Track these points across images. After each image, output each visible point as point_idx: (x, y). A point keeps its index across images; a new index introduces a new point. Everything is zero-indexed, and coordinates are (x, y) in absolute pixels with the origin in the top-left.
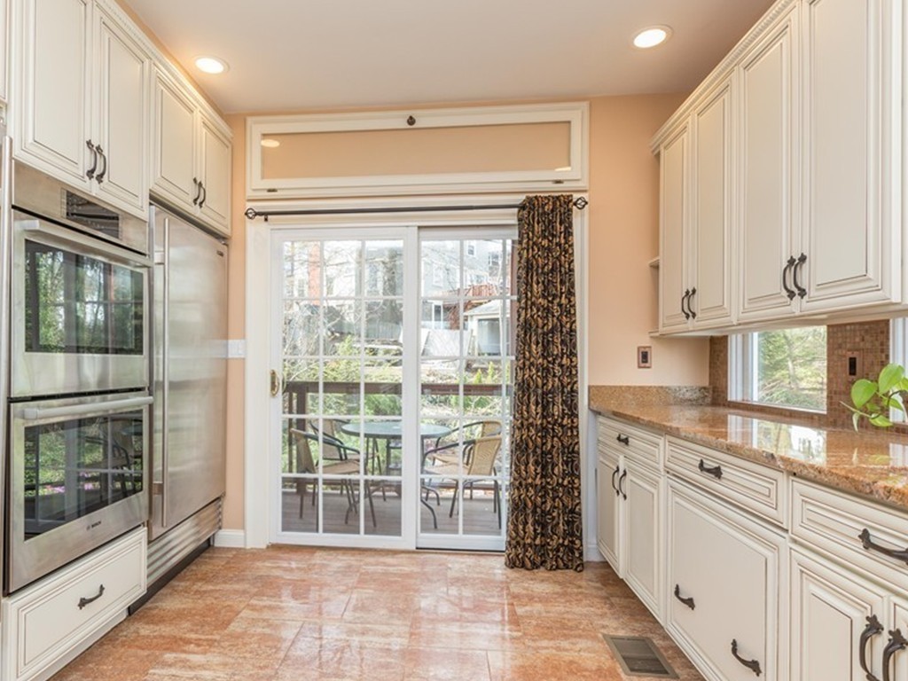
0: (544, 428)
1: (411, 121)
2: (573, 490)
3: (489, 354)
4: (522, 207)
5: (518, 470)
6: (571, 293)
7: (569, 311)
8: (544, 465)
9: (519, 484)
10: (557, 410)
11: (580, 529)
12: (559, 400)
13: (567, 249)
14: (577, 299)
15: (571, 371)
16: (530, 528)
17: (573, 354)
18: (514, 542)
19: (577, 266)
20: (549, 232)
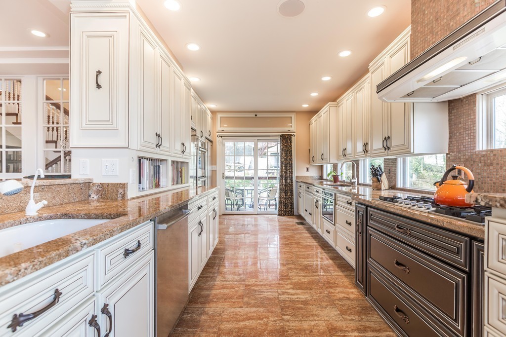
0: (286, 185)
1: (256, 115)
2: (292, 198)
3: (275, 167)
4: (281, 136)
5: (280, 194)
6: (291, 156)
7: (291, 159)
8: (286, 193)
9: (280, 197)
10: (288, 181)
11: (293, 207)
12: (289, 179)
13: (291, 146)
14: (293, 157)
15: (291, 173)
16: (283, 207)
17: (292, 169)
18: (280, 210)
19: (293, 150)
20: (287, 142)
